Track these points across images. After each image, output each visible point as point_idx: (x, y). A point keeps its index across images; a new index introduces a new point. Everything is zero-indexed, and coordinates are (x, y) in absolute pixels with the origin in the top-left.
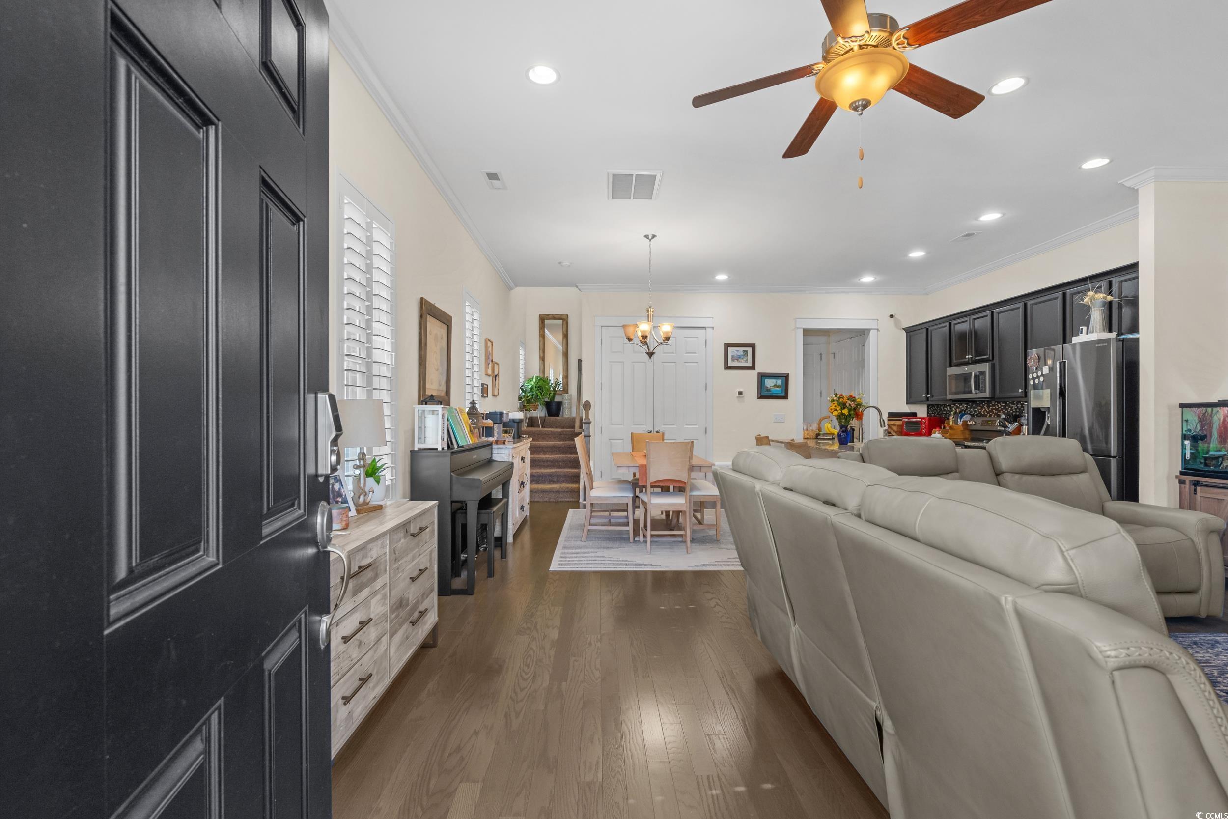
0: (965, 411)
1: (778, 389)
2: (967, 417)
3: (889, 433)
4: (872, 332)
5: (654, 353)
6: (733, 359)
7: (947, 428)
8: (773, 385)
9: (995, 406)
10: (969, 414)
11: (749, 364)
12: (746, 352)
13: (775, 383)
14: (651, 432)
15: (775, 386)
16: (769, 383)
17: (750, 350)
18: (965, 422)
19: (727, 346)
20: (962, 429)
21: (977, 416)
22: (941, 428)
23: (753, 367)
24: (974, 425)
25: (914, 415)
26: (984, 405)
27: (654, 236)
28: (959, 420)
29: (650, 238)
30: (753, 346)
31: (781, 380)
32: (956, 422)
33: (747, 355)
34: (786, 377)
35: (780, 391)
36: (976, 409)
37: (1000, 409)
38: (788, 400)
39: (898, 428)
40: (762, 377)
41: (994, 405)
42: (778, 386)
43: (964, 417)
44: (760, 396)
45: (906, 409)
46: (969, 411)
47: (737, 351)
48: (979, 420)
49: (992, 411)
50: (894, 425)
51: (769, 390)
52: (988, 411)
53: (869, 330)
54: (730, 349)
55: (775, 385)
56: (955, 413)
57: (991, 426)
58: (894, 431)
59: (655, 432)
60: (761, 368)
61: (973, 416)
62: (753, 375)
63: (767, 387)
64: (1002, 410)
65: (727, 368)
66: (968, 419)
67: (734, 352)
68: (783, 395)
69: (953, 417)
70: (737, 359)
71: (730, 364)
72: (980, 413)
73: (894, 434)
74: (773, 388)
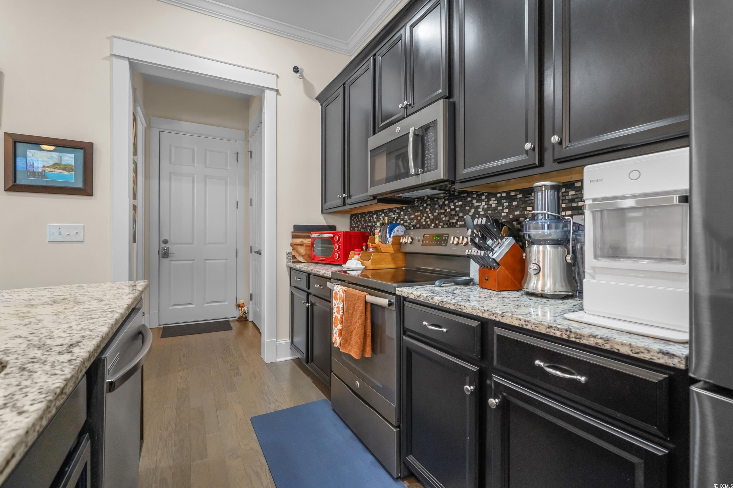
0: (397, 220)
1: (64, 172)
2: (399, 230)
3: (294, 257)
4: (268, 92)
7: (371, 250)
8: (52, 163)
9: (444, 208)
10: (403, 225)
13: (56, 161)
15: (56, 166)
16: (38, 157)
18: (397, 238)
20: (392, 251)
21: (415, 227)
22: (362, 250)
24: (411, 243)
25: (332, 229)
26: (426, 208)
28: (388, 235)
31: (73, 155)
32: (383, 240)
34: (87, 151)
36: (413, 216)
37: (453, 213)
38: (93, 198)
39: (306, 250)
40: (16, 145)
41: (441, 207)
42: (66, 168)
43: (395, 230)
44: (11, 183)
45: (320, 220)
46: (403, 220)
48: (419, 235)
49: (438, 218)
50: (301, 245)
51: (39, 175)
52: (432, 217)
55: (56, 164)
56: (383, 224)
57: (441, 245)
58: (300, 254)
61: (408, 228)
63: (29, 166)
64: (457, 214)
66: (401, 233)
68: (80, 185)
69: (380, 231)
72: (419, 222)
73: (301, 259)
74: (52, 169)
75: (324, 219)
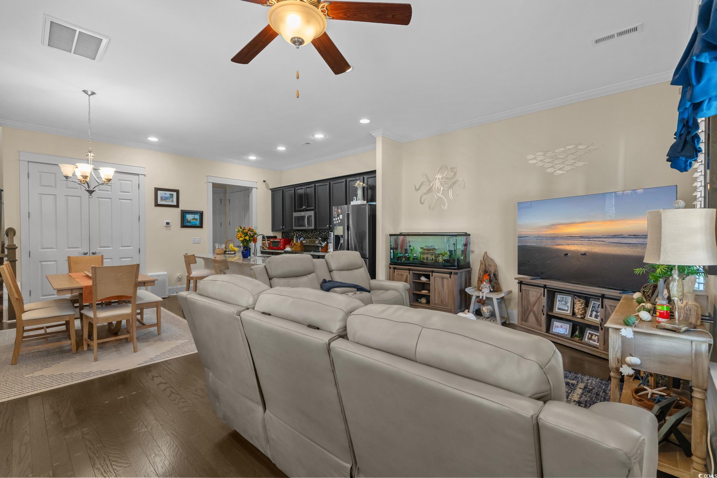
0: (301, 235)
1: (195, 221)
2: (302, 239)
3: (263, 248)
4: (254, 189)
5: (94, 191)
6: (162, 199)
7: (293, 245)
9: (315, 233)
10: (303, 237)
11: (175, 203)
12: (172, 195)
14: (86, 254)
15: (193, 219)
16: (189, 217)
17: (175, 194)
18: (301, 241)
19: (157, 190)
20: (300, 245)
21: (307, 238)
22: (290, 244)
23: (177, 206)
24: (306, 243)
25: (275, 237)
26: (311, 233)
27: (93, 93)
28: (298, 240)
29: (89, 93)
30: (177, 192)
31: (197, 215)
32: (297, 242)
33: (173, 197)
34: (201, 214)
35: (198, 223)
36: (306, 235)
38: (203, 229)
40: (184, 213)
41: (314, 233)
43: (301, 239)
44: (183, 226)
45: (271, 234)
46: (303, 235)
47: (165, 194)
48: (308, 240)
49: (313, 236)
50: (266, 243)
51: (190, 222)
53: (252, 188)
54: (159, 192)
55: (193, 218)
56: (296, 236)
57: (314, 243)
59: (91, 253)
60: (183, 206)
61: (305, 238)
62: (177, 212)
63: (187, 220)
64: (318, 235)
65: (157, 205)
66: (302, 240)
67: (162, 194)
68: (200, 225)
69: (296, 239)
70: (165, 200)
71: (159, 202)
72: (308, 236)
73: (266, 248)
74: (192, 220)
75: (273, 233)
